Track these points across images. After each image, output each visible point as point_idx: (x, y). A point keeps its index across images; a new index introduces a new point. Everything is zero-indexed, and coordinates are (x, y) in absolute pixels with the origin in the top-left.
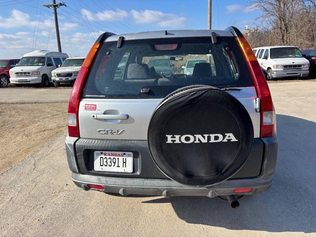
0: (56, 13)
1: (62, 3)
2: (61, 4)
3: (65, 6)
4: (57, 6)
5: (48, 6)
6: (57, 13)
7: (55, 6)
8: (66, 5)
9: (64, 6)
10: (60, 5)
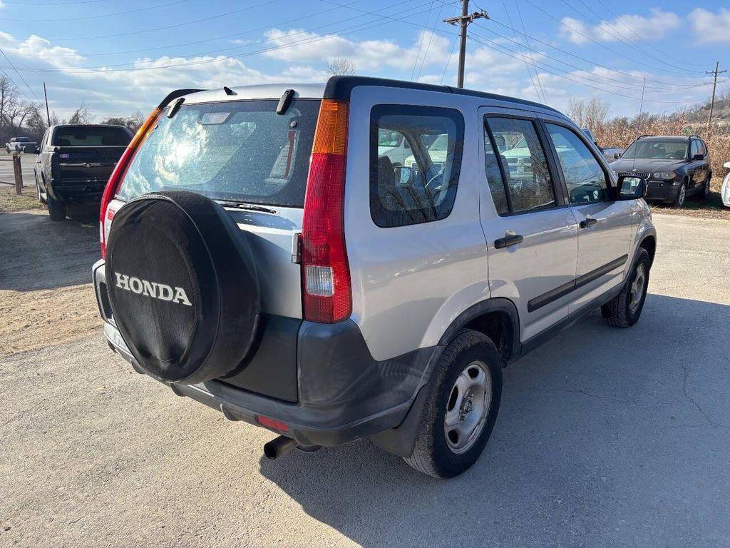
0: (464, 36)
1: (480, 12)
2: (477, 16)
3: (486, 17)
4: (468, 19)
5: (452, 22)
6: (467, 34)
7: (465, 21)
8: (489, 16)
9: (483, 19)
10: (475, 18)
